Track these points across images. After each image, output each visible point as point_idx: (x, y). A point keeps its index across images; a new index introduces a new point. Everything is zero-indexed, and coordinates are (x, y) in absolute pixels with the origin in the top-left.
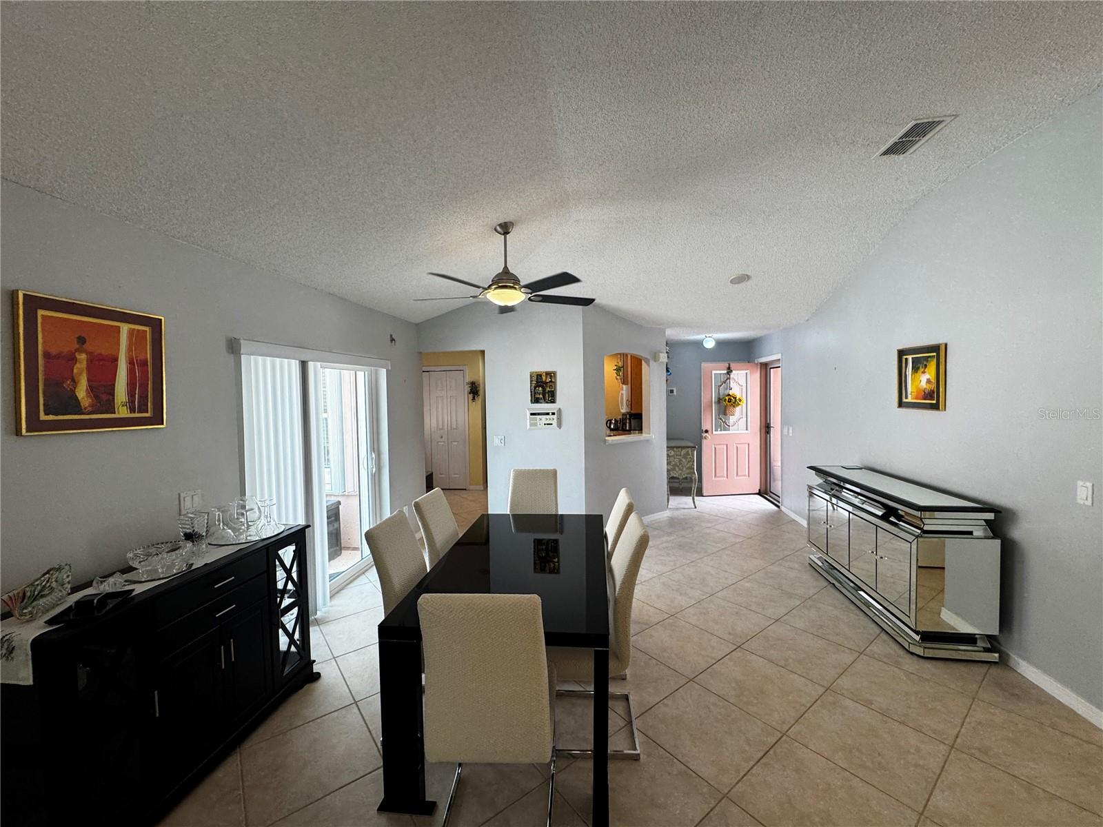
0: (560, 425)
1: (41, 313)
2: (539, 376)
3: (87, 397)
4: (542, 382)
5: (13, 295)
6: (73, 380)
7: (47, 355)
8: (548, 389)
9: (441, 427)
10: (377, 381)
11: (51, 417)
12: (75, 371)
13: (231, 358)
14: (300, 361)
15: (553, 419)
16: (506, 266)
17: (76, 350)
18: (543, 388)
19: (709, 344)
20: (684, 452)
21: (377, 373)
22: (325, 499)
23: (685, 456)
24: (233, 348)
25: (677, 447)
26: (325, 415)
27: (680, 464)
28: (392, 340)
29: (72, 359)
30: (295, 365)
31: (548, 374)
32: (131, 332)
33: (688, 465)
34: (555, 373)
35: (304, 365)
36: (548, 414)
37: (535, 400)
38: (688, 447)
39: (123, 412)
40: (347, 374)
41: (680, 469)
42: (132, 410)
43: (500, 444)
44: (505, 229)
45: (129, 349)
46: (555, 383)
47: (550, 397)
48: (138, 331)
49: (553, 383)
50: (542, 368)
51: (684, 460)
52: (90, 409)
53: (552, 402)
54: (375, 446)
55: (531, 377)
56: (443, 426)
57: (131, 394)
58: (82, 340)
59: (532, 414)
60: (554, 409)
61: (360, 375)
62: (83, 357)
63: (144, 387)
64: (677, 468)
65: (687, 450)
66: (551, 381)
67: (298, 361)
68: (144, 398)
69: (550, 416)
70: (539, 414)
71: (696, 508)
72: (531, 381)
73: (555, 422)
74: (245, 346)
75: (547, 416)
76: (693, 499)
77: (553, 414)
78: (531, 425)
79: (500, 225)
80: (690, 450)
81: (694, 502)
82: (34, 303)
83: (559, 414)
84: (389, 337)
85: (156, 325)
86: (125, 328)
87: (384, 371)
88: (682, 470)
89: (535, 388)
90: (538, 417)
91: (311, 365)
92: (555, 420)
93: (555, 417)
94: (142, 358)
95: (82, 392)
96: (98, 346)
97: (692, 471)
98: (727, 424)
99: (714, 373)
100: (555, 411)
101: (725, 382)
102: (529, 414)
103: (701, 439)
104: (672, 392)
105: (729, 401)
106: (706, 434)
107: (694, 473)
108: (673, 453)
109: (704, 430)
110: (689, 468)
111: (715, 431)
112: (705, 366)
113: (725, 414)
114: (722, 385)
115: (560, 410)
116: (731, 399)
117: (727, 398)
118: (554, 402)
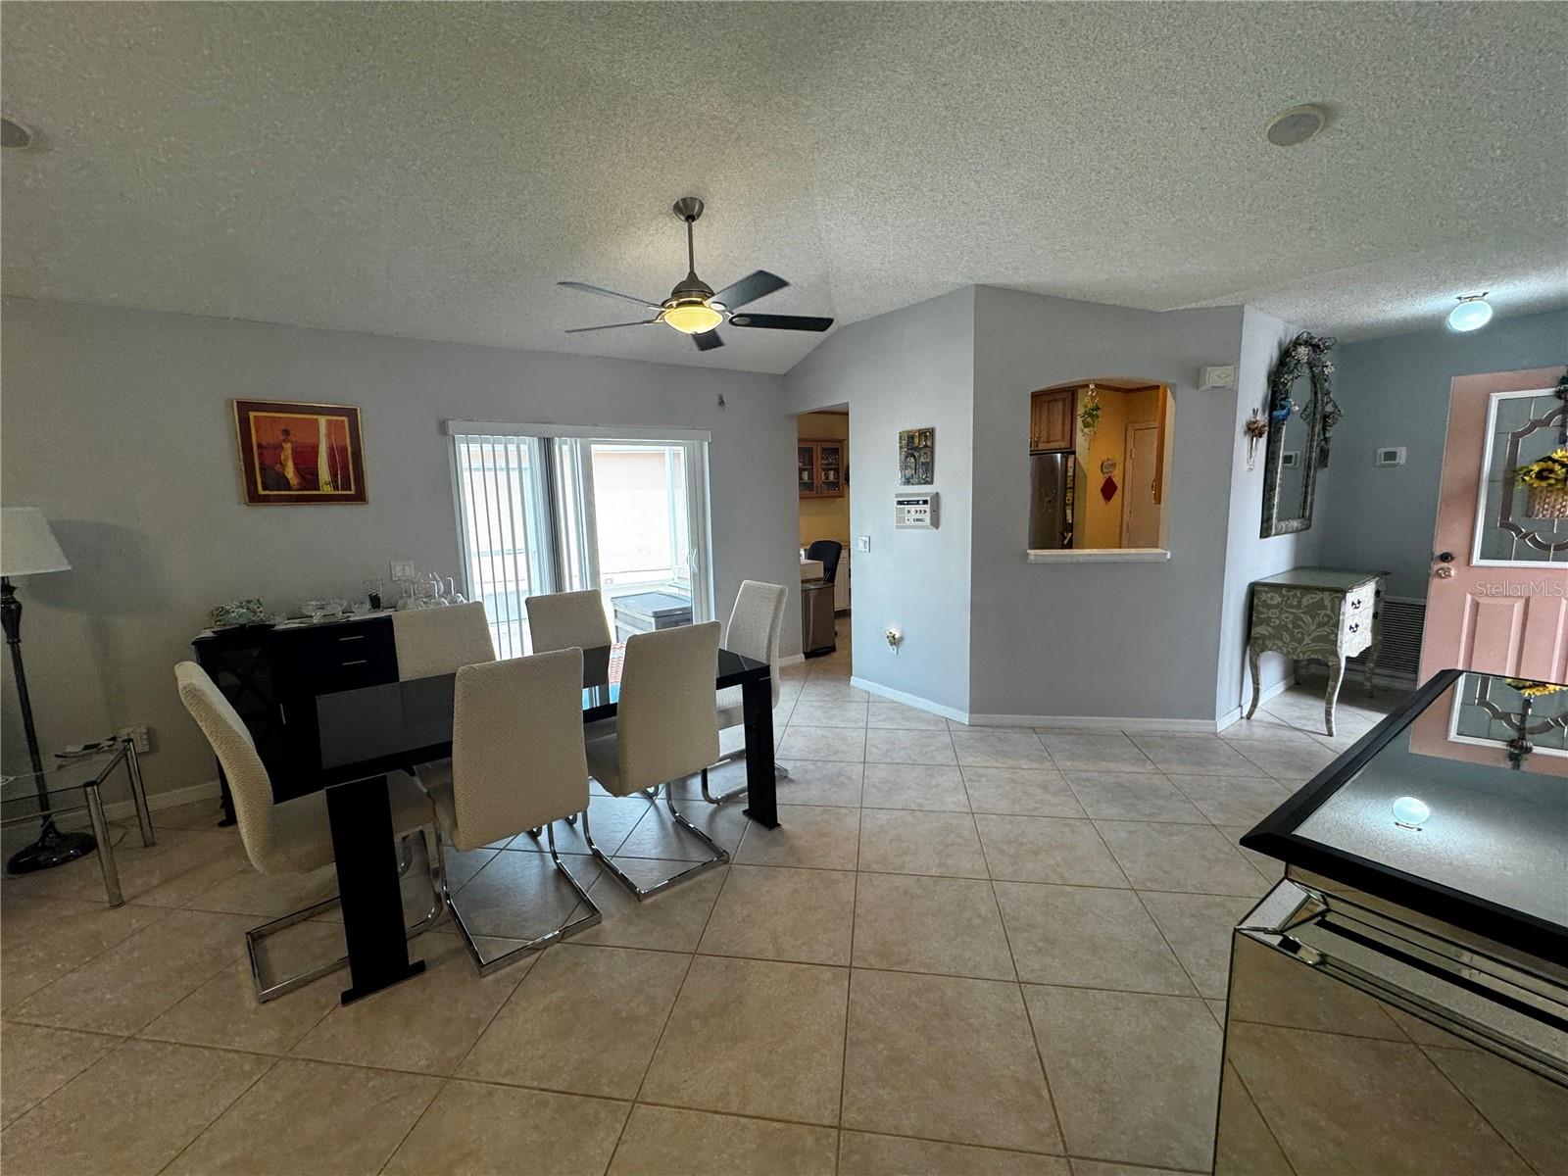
0: (936, 522)
1: (252, 414)
2: (911, 438)
3: (296, 476)
6: (282, 464)
7: (260, 446)
10: (703, 458)
11: (267, 492)
12: (282, 457)
14: (539, 439)
15: (925, 512)
16: (692, 274)
17: (284, 441)
19: (1471, 320)
20: (1307, 600)
21: (702, 448)
23: (1311, 610)
24: (444, 429)
25: (1292, 588)
27: (1297, 627)
28: (722, 402)
29: (279, 448)
32: (329, 423)
33: (1320, 632)
35: (546, 441)
36: (918, 502)
38: (1322, 590)
39: (327, 490)
41: (1293, 639)
42: (336, 488)
43: (863, 550)
44: (688, 211)
45: (329, 436)
48: (337, 421)
50: (915, 421)
51: (1307, 619)
52: (298, 487)
53: (927, 483)
55: (901, 438)
57: (334, 476)
58: (286, 432)
59: (900, 503)
60: (926, 494)
62: (288, 446)
63: (345, 468)
64: (1285, 635)
65: (1319, 596)
66: (926, 446)
67: (536, 439)
68: (346, 477)
69: (923, 507)
70: (908, 503)
71: (1330, 734)
73: (927, 518)
74: (452, 426)
75: (918, 507)
76: (1328, 713)
77: (925, 502)
78: (898, 521)
81: (1328, 721)
82: (245, 407)
83: (935, 502)
84: (716, 398)
85: (352, 414)
86: (323, 420)
88: (1300, 641)
90: (907, 507)
91: (554, 441)
92: (928, 513)
93: (928, 507)
94: (342, 444)
95: (290, 472)
96: (301, 436)
97: (1327, 646)
98: (1534, 540)
99: (1495, 399)
100: (928, 498)
101: (1546, 423)
102: (895, 503)
103: (1429, 575)
104: (1391, 456)
105: (1540, 476)
106: (1445, 565)
107: (1336, 655)
108: (1278, 599)
109: (1439, 550)
110: (1319, 639)
111: (1483, 556)
112: (1463, 384)
113: (1528, 513)
114: (1529, 430)
115: (936, 497)
116: (1552, 471)
117: (1536, 468)
118: (932, 483)
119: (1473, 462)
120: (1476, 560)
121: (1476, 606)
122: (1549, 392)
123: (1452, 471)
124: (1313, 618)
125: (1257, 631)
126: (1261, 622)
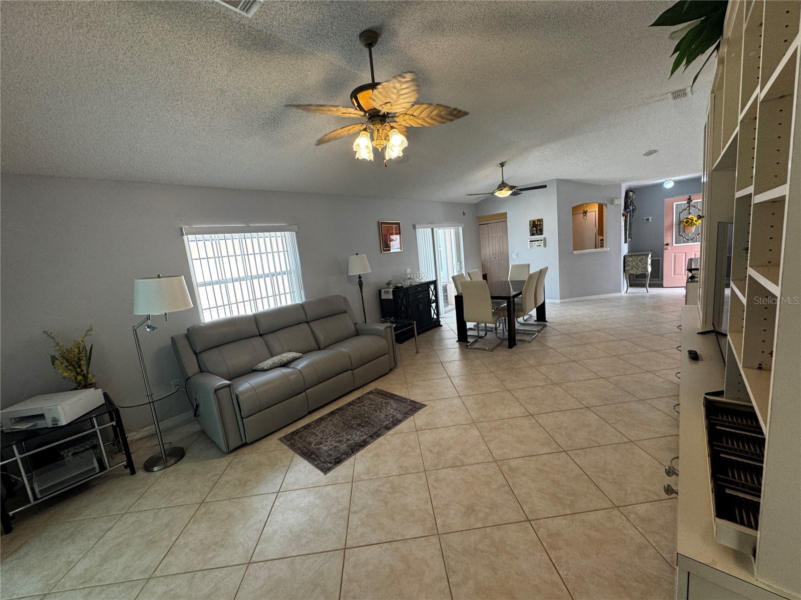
0: (545, 246)
2: (534, 222)
4: (536, 225)
5: (379, 222)
6: (387, 240)
8: (539, 228)
9: (494, 253)
10: (458, 232)
11: (385, 249)
12: (387, 238)
13: (414, 230)
16: (503, 181)
17: (388, 233)
18: (536, 228)
19: (669, 185)
20: (639, 258)
21: (458, 229)
22: (442, 284)
23: (640, 261)
24: (414, 227)
25: (635, 255)
26: (440, 249)
27: (637, 266)
28: (464, 214)
29: (387, 235)
30: (430, 230)
31: (539, 220)
32: (395, 227)
33: (643, 266)
34: (542, 220)
35: (432, 229)
36: (539, 241)
37: (532, 234)
38: (643, 255)
40: (447, 230)
41: (636, 269)
43: (515, 257)
44: (502, 165)
45: (395, 231)
46: (542, 225)
47: (541, 232)
49: (541, 225)
50: (535, 217)
51: (639, 263)
54: (459, 260)
55: (530, 223)
56: (496, 252)
58: (388, 230)
59: (530, 241)
61: (452, 230)
64: (634, 268)
65: (642, 256)
66: (540, 224)
69: (540, 242)
70: (534, 241)
71: (648, 292)
72: (530, 225)
73: (542, 245)
74: (417, 227)
75: (538, 242)
77: (541, 240)
78: (530, 247)
79: (500, 164)
80: (644, 257)
81: (647, 290)
82: (382, 223)
84: (463, 212)
85: (399, 224)
87: (461, 227)
88: (638, 269)
89: (532, 228)
90: (534, 242)
91: (434, 229)
92: (542, 244)
93: (542, 242)
95: (389, 242)
97: (645, 270)
98: (686, 238)
99: (675, 204)
100: (542, 239)
101: (685, 210)
102: (529, 241)
103: (663, 250)
104: (648, 219)
105: (686, 222)
106: (667, 247)
107: (647, 271)
108: (631, 259)
109: (665, 243)
110: (643, 268)
111: (675, 243)
112: (667, 200)
113: (684, 232)
114: (683, 211)
115: (545, 239)
116: (688, 221)
117: (685, 221)
118: (542, 234)
119: (671, 220)
120: (674, 245)
121: (675, 256)
122: (686, 202)
123: (667, 223)
124: (641, 262)
125: (627, 268)
126: (627, 266)
